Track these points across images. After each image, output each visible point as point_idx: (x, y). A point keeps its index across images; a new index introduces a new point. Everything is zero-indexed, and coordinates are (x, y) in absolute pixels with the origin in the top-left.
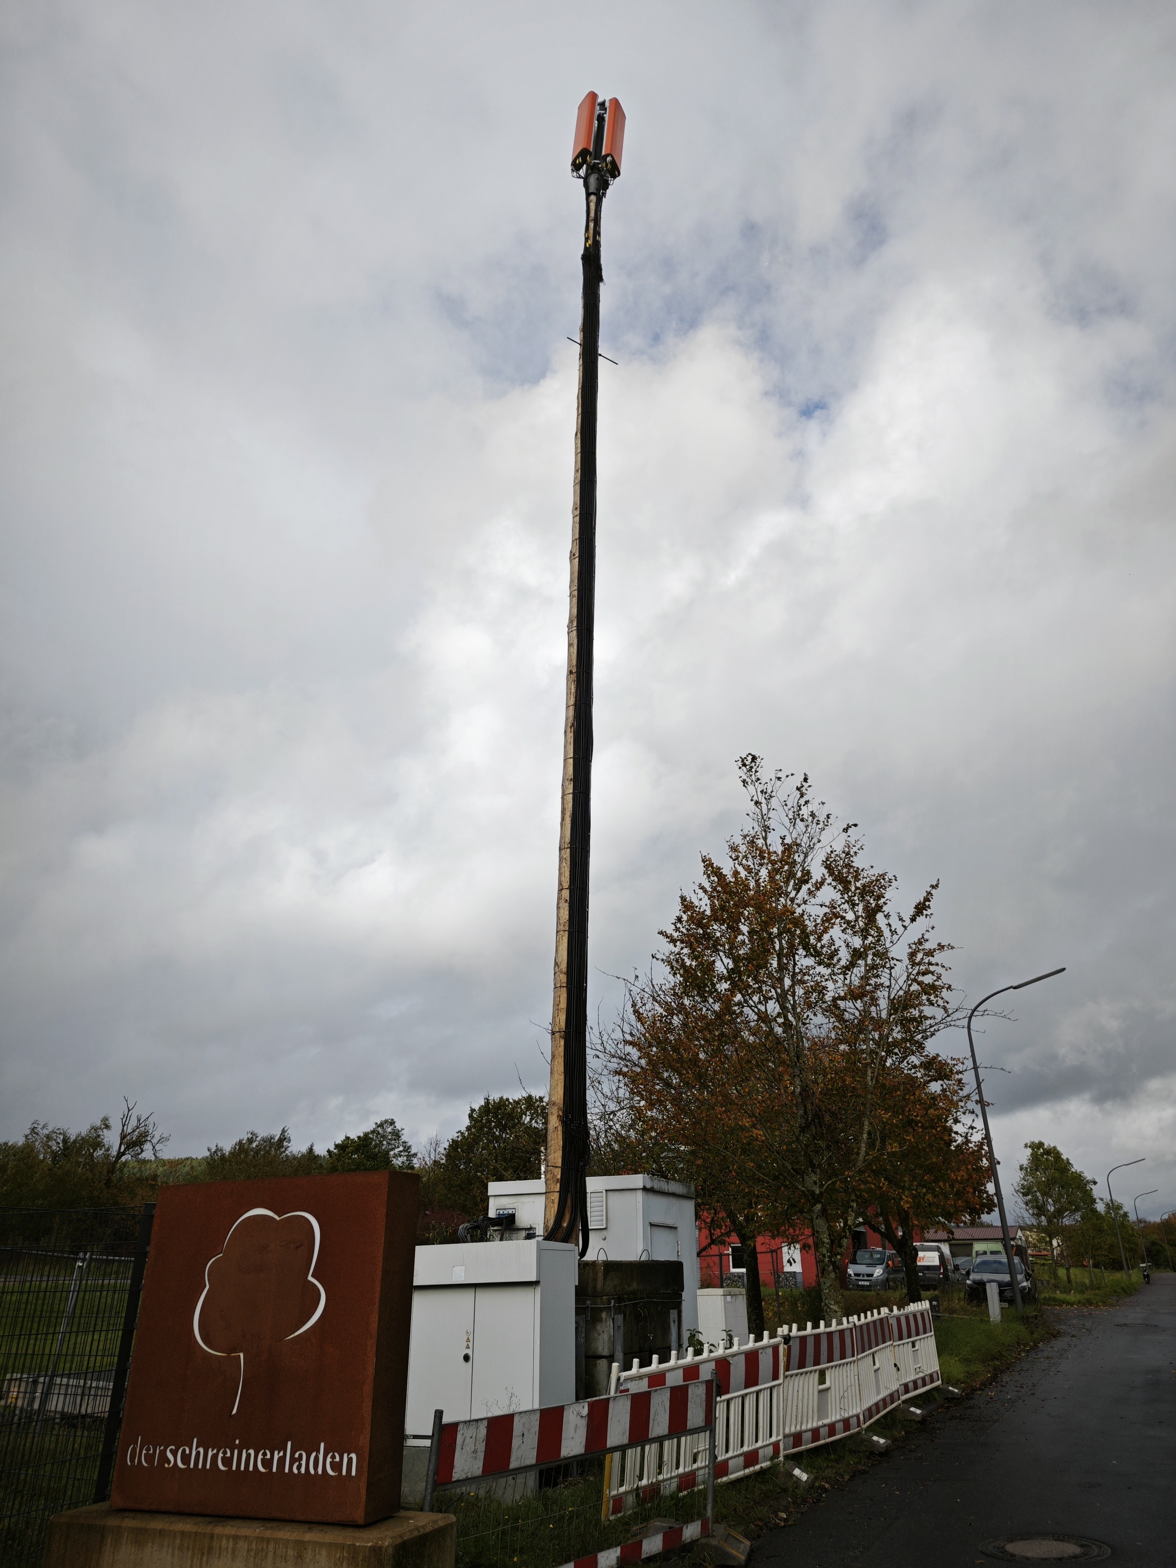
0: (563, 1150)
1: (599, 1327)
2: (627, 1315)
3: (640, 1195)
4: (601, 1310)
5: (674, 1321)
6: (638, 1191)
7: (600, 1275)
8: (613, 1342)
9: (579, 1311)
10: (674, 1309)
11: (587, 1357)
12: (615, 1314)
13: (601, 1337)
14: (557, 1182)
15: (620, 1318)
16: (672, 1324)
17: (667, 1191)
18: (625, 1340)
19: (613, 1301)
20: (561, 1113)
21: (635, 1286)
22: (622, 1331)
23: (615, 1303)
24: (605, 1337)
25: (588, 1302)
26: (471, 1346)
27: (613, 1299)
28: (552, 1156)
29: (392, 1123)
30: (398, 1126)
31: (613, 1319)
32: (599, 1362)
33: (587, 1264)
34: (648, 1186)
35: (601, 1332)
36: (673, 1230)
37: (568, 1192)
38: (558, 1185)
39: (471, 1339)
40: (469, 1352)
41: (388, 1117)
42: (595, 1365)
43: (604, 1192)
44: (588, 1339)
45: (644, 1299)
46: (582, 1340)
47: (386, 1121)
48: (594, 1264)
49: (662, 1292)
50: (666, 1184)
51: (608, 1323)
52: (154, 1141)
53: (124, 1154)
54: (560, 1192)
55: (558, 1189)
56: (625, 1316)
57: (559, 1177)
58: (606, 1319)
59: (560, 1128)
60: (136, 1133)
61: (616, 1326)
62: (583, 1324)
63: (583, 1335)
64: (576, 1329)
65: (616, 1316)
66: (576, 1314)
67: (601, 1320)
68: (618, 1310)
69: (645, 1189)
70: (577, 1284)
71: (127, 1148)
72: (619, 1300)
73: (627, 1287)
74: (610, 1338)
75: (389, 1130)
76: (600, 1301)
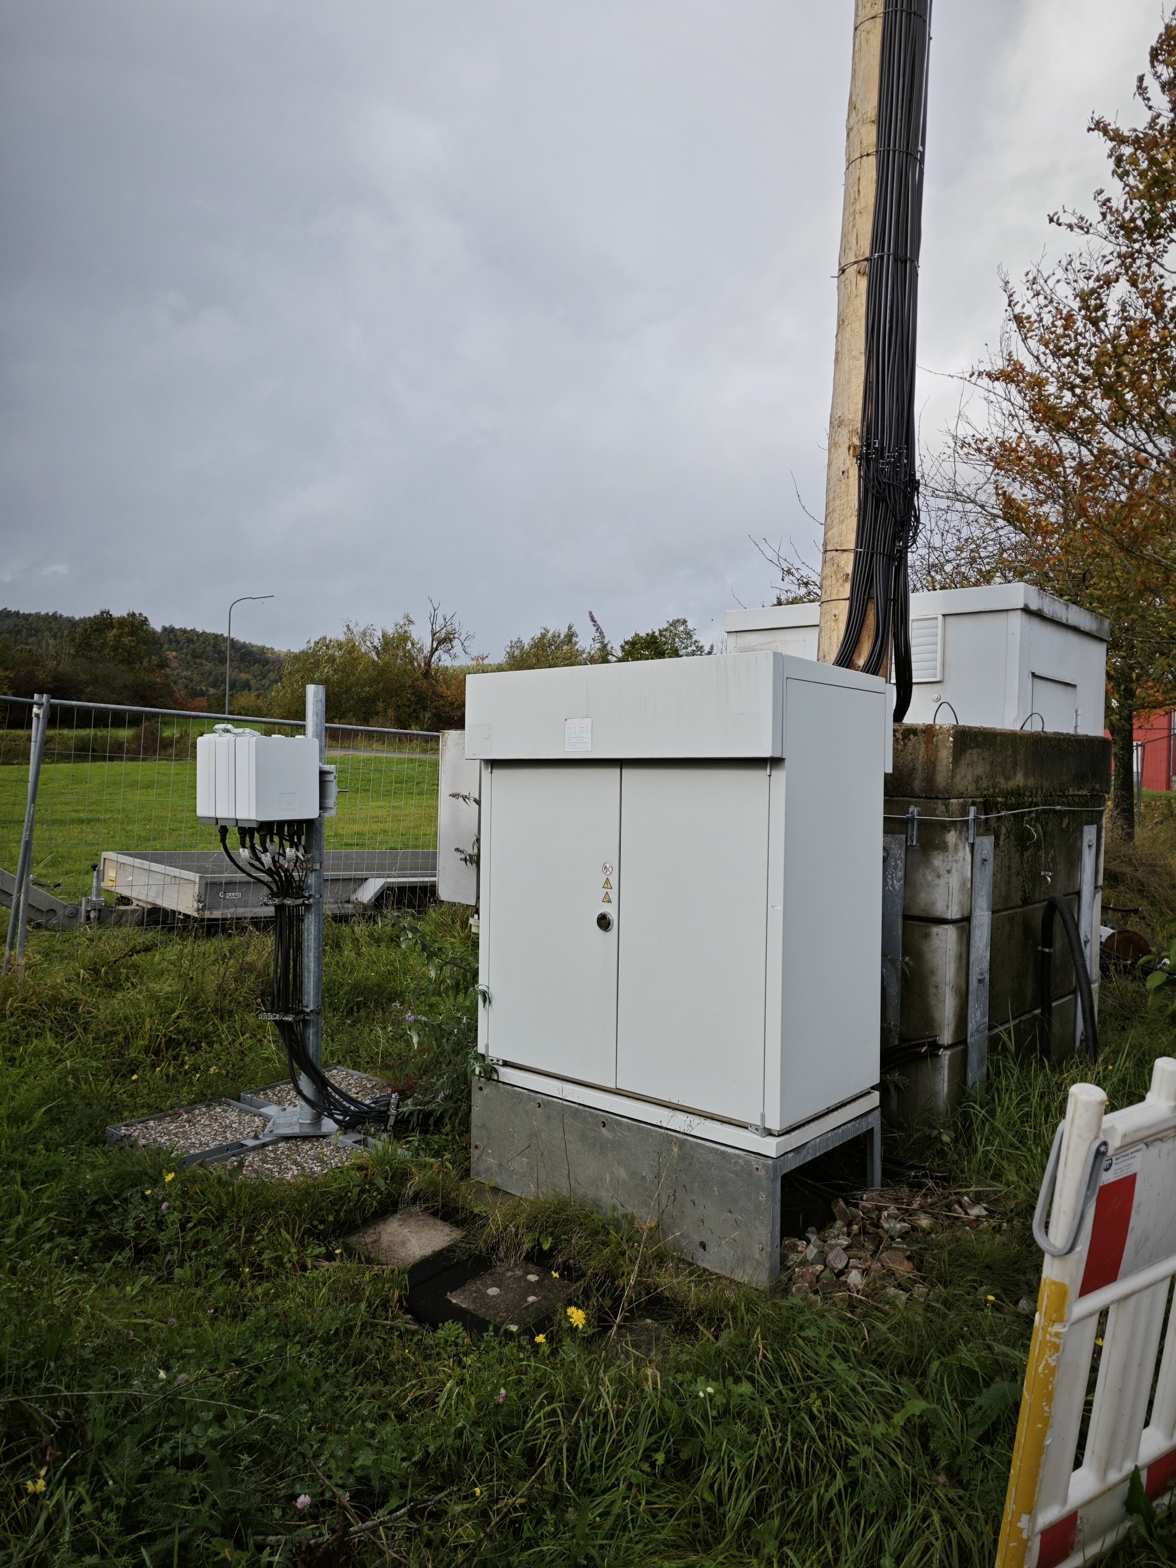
0: (859, 516)
1: (938, 861)
2: (1002, 837)
3: (1018, 619)
4: (945, 827)
5: (1090, 846)
6: (1011, 614)
7: (945, 755)
8: (971, 893)
9: (891, 826)
10: (1091, 824)
11: (906, 918)
12: (978, 834)
13: (942, 882)
14: (846, 580)
15: (986, 844)
16: (1086, 850)
17: (1064, 621)
18: (995, 885)
19: (973, 809)
20: (857, 442)
21: (1019, 780)
22: (990, 867)
23: (978, 812)
24: (954, 881)
25: (914, 810)
26: (614, 899)
27: (973, 804)
28: (835, 530)
29: (684, 622)
30: (690, 626)
31: (972, 845)
32: (935, 930)
33: (911, 731)
34: (1033, 607)
35: (943, 871)
36: (1070, 689)
37: (870, 598)
38: (848, 586)
39: (614, 882)
40: (610, 910)
41: (681, 617)
42: (927, 936)
43: (940, 618)
44: (908, 881)
45: (1036, 805)
46: (898, 885)
47: (678, 621)
48: (929, 731)
49: (1071, 793)
50: (1064, 608)
51: (961, 854)
52: (462, 638)
53: (436, 649)
54: (851, 599)
55: (847, 594)
56: (997, 838)
57: (850, 570)
58: (956, 845)
59: (854, 472)
60: (444, 631)
61: (978, 859)
62: (899, 852)
63: (900, 874)
64: (885, 859)
65: (979, 840)
66: (885, 832)
67: (943, 847)
68: (984, 828)
69: (1026, 610)
70: (890, 770)
71: (439, 644)
72: (987, 806)
73: (1002, 781)
74: (963, 884)
75: (681, 628)
76: (943, 808)
